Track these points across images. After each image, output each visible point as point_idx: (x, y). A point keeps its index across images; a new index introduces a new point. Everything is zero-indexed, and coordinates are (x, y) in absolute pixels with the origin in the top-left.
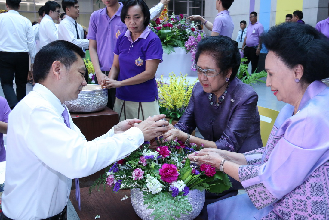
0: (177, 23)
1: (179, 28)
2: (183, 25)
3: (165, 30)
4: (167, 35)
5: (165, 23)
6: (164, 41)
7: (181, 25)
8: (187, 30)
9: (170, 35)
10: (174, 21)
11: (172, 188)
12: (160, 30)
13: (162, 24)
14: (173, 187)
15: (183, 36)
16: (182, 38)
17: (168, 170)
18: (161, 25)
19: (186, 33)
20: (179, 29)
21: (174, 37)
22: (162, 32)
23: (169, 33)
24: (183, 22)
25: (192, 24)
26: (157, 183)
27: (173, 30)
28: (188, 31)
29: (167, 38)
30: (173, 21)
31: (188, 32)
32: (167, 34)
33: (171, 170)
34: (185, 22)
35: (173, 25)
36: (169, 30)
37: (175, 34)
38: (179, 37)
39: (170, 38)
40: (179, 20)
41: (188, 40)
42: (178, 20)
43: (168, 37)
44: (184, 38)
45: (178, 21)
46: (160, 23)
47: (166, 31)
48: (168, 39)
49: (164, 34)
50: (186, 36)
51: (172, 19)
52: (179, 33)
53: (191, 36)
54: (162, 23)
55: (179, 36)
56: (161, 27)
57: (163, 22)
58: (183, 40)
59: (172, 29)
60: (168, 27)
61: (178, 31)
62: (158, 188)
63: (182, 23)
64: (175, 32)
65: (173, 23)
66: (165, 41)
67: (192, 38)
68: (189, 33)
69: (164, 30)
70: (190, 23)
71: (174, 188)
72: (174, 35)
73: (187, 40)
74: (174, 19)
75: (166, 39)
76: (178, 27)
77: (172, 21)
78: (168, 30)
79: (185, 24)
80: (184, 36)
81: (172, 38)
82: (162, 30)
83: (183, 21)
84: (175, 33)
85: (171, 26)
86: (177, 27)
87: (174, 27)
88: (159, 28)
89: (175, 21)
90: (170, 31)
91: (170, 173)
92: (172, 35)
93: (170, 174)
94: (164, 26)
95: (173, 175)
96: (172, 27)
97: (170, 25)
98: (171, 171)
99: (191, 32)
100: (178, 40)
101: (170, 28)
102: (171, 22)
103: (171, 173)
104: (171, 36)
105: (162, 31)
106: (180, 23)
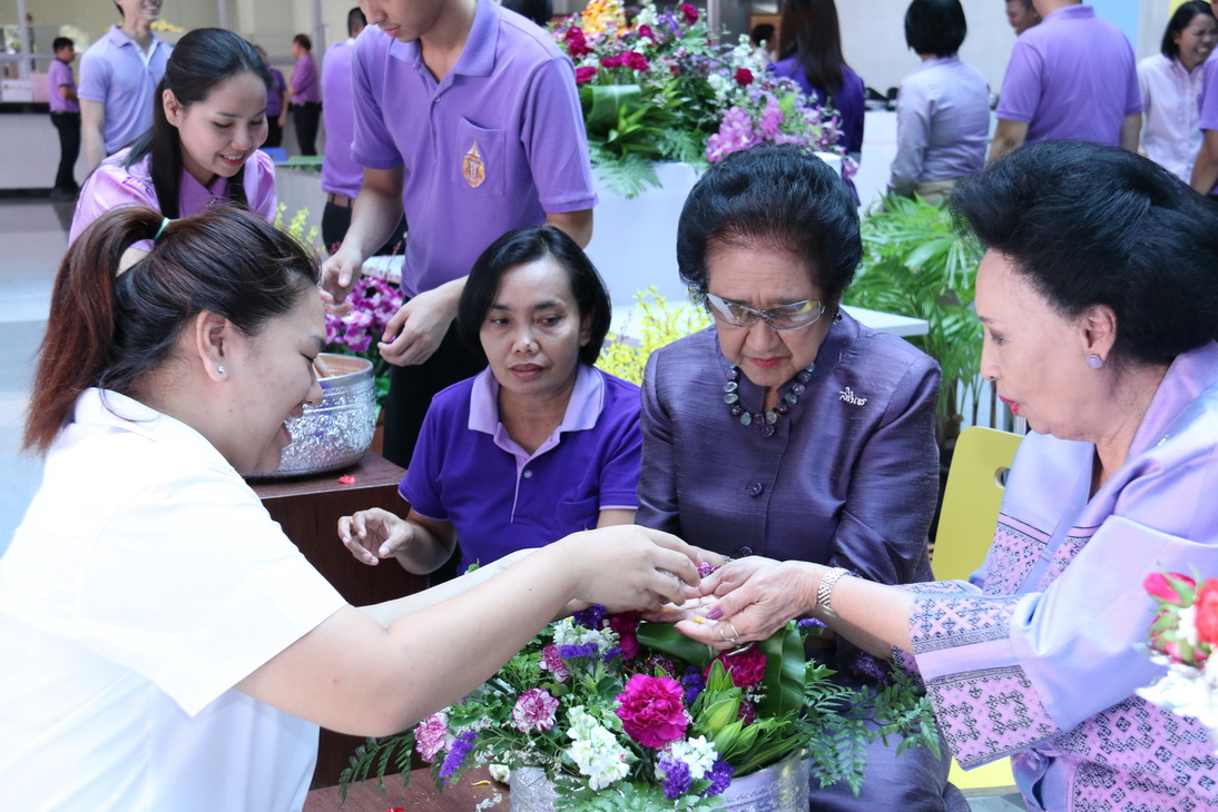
0: (665, 47)
1: (678, 71)
2: (694, 59)
3: (613, 84)
4: (623, 110)
5: (614, 47)
6: (606, 136)
7: (688, 56)
8: (714, 79)
9: (635, 105)
10: (651, 36)
11: (664, 763)
12: (589, 82)
13: (597, 53)
14: (667, 760)
15: (697, 108)
16: (692, 119)
17: (650, 698)
18: (591, 61)
19: (711, 93)
20: (676, 76)
21: (653, 117)
22: (600, 95)
23: (633, 97)
24: (696, 40)
25: (737, 49)
26: (610, 746)
27: (652, 83)
28: (720, 83)
29: (623, 123)
30: (649, 41)
31: (719, 89)
32: (621, 103)
33: (660, 698)
34: (705, 40)
35: (650, 57)
36: (633, 82)
37: (659, 100)
38: (680, 114)
39: (638, 122)
40: (676, 33)
41: (722, 126)
42: (671, 31)
43: (626, 116)
44: (702, 120)
45: (673, 39)
46: (587, 51)
47: (615, 90)
48: (628, 125)
49: (610, 101)
50: (712, 108)
51: (645, 30)
52: (676, 97)
53: (734, 109)
54: (597, 49)
55: (677, 109)
56: (591, 71)
57: (604, 42)
58: (698, 130)
59: (644, 80)
60: (627, 70)
61: (671, 85)
62: (615, 765)
63: (692, 46)
64: (660, 91)
65: (649, 46)
66: (613, 135)
67: (740, 122)
68: (728, 94)
69: (607, 83)
70: (729, 45)
71: (674, 764)
72: (654, 109)
73: (713, 128)
74: (654, 30)
75: (615, 126)
76: (673, 68)
77: (646, 40)
78: (626, 84)
79: (704, 54)
80: (702, 107)
81: (644, 119)
82: (600, 84)
83: (695, 34)
84: (658, 96)
85: (642, 63)
86: (667, 70)
87: (652, 67)
88: (585, 76)
89: (659, 36)
90: (635, 89)
91: (655, 709)
92: (648, 106)
93: (656, 715)
94: (606, 62)
95: (665, 718)
96: (643, 68)
97: (638, 62)
98: (662, 704)
99: (734, 90)
100: (676, 128)
101: (636, 73)
102: (640, 47)
103: (661, 712)
104: (641, 112)
105: (596, 90)
106: (682, 49)
